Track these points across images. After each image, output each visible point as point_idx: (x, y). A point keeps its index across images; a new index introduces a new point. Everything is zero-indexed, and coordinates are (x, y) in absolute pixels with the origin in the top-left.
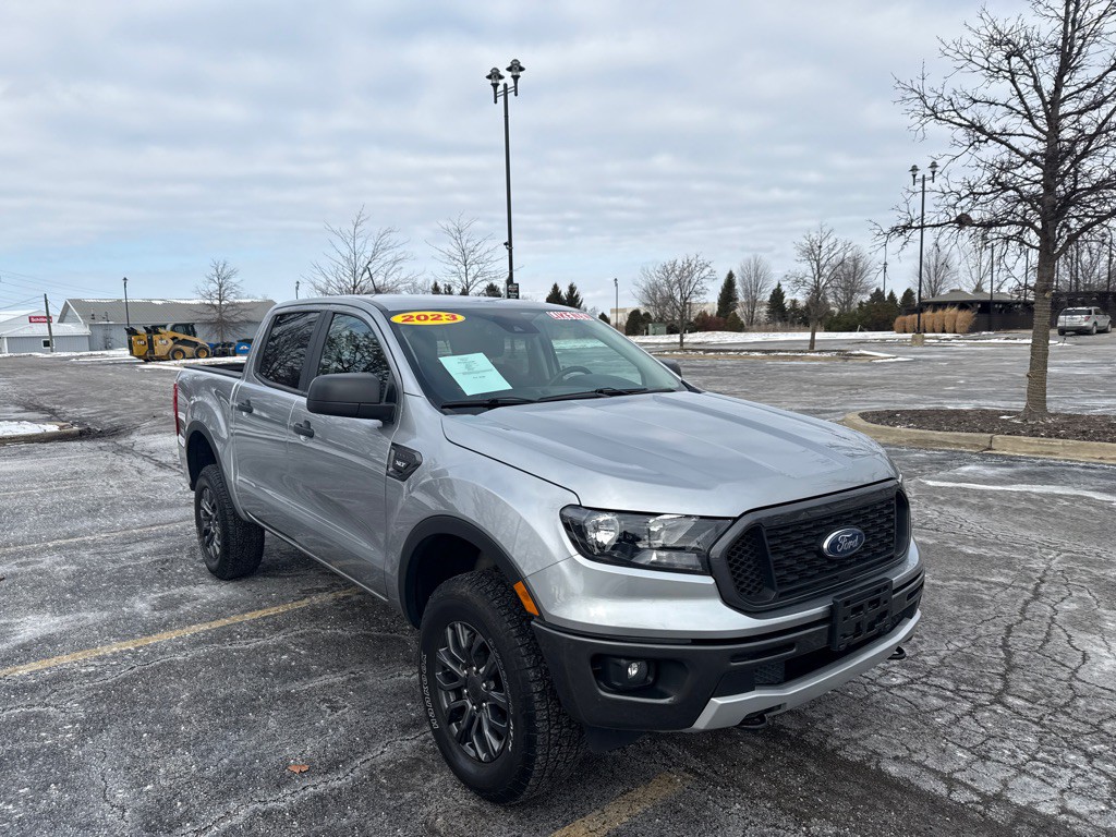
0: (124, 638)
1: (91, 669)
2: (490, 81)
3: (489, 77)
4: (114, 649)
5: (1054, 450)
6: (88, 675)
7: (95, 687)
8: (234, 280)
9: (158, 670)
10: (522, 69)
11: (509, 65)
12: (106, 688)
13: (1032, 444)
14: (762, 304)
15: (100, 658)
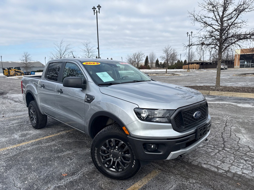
0: (13, 144)
1: (6, 153)
2: (93, 10)
3: (93, 9)
4: (11, 147)
5: (222, 94)
6: (5, 154)
7: (7, 157)
8: (29, 57)
9: (24, 152)
10: (100, 7)
11: (98, 6)
12: (10, 157)
13: (218, 93)
14: (154, 63)
15: (8, 150)
